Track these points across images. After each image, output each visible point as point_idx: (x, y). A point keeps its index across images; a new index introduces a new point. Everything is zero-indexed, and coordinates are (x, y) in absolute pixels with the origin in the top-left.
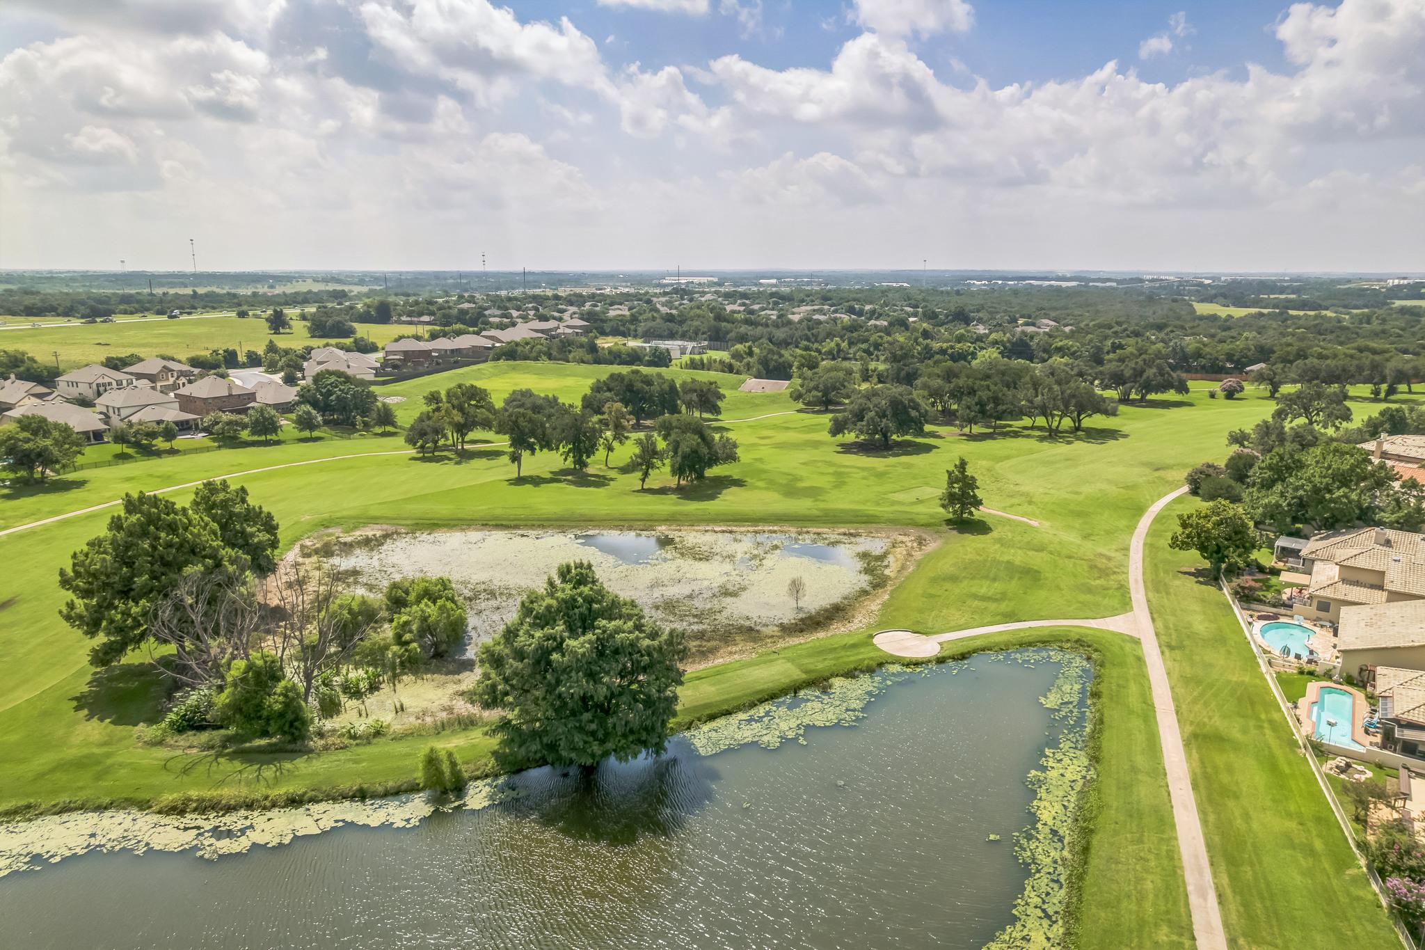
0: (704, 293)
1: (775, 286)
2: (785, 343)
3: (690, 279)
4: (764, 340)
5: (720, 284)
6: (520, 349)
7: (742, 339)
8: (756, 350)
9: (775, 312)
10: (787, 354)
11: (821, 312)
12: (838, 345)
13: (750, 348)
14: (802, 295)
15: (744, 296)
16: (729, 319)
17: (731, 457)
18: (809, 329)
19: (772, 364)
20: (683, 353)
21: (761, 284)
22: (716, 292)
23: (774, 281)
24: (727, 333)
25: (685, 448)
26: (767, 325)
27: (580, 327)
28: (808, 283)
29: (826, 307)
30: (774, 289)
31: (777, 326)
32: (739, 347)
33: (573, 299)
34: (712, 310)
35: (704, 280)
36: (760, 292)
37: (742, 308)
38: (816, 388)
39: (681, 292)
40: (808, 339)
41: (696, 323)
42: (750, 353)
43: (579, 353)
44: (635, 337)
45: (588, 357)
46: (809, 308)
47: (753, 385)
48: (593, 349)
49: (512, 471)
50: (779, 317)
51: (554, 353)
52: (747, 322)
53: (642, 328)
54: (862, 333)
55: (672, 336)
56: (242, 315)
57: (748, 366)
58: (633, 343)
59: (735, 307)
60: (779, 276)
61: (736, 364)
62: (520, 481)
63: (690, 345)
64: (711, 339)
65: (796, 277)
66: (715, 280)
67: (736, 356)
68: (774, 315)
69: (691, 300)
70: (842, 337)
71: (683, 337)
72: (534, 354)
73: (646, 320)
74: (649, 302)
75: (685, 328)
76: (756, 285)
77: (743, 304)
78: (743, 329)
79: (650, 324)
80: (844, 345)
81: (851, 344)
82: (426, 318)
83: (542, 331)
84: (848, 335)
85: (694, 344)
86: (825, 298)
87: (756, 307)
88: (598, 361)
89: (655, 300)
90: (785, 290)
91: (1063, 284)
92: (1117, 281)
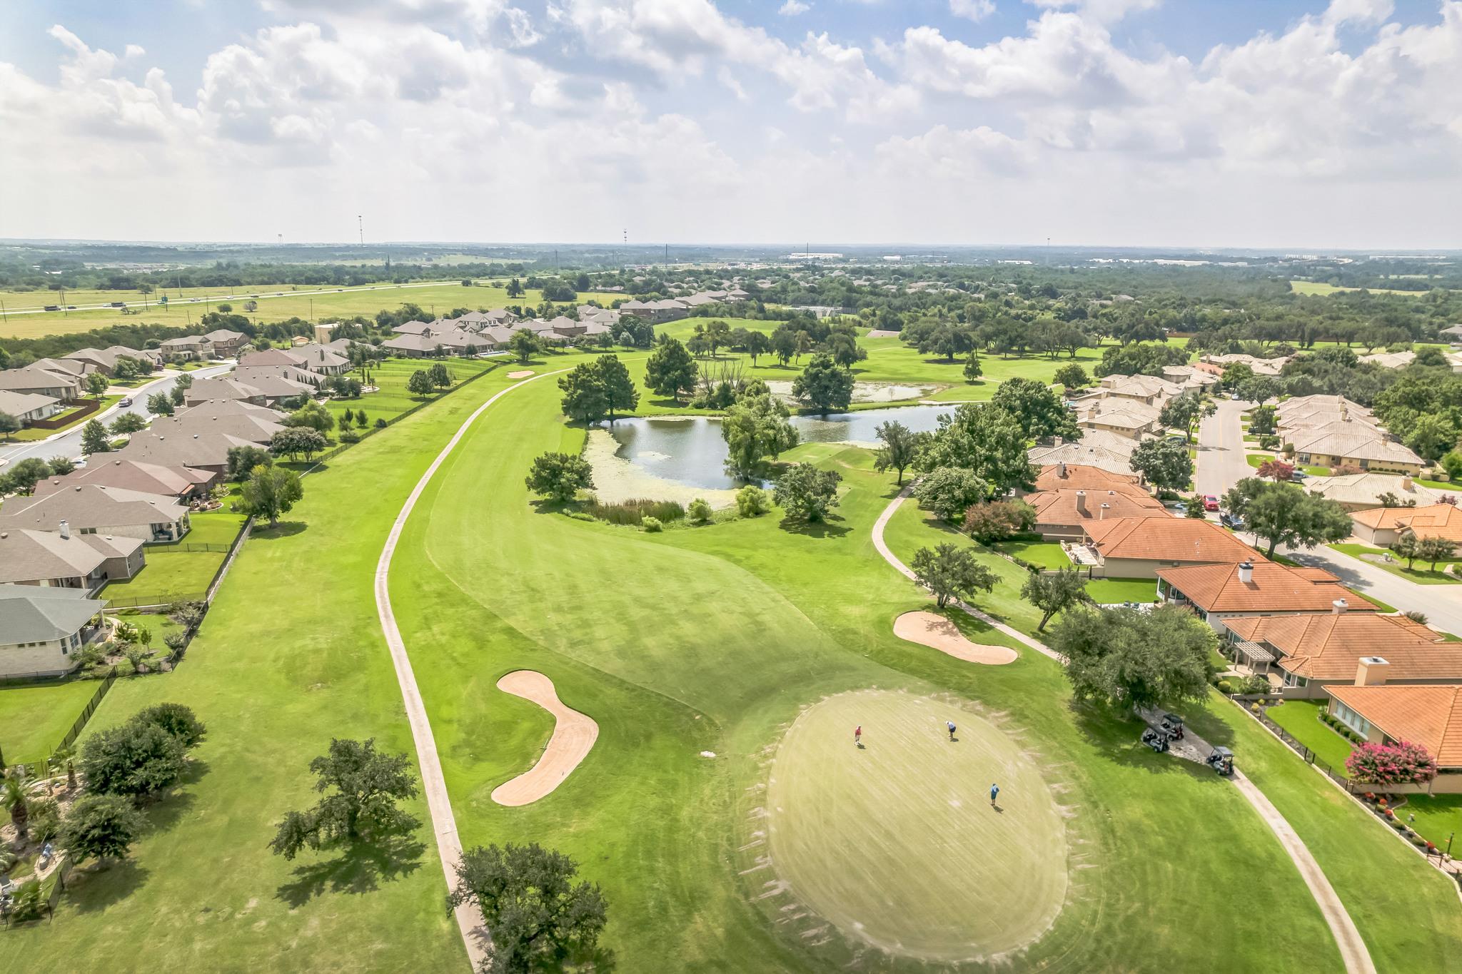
0: (832, 270)
1: (897, 262)
2: (900, 309)
3: (816, 255)
4: (885, 307)
5: (845, 261)
6: (709, 309)
7: (868, 305)
8: (878, 312)
9: (895, 287)
10: (900, 316)
11: (934, 287)
12: (940, 311)
13: (874, 311)
14: (920, 273)
15: (869, 272)
16: (858, 290)
17: (864, 357)
18: (919, 299)
19: (889, 321)
20: (824, 315)
21: (885, 261)
22: (843, 269)
23: (897, 258)
24: (857, 301)
25: (841, 349)
26: (887, 296)
27: (743, 296)
28: (932, 260)
29: (940, 283)
30: (897, 266)
31: (894, 296)
32: (866, 310)
33: (722, 274)
34: (843, 284)
35: (830, 256)
36: (883, 269)
37: (867, 283)
38: (916, 333)
39: (813, 268)
40: (918, 306)
41: (833, 293)
42: (874, 315)
43: (753, 313)
44: (785, 304)
45: (760, 315)
46: (925, 283)
47: (875, 333)
48: (762, 310)
49: (752, 362)
50: (898, 290)
51: (735, 312)
52: (872, 293)
53: (790, 297)
54: (960, 302)
55: (814, 303)
56: (466, 284)
57: (873, 323)
58: (786, 308)
59: (861, 282)
60: (904, 252)
61: (864, 322)
62: (755, 367)
63: (829, 310)
64: (844, 306)
65: (921, 253)
66: (840, 256)
67: (864, 316)
68: (894, 288)
69: (823, 276)
70: (943, 306)
71: (823, 303)
72: (720, 313)
73: (793, 291)
74: (787, 277)
75: (823, 297)
76: (880, 261)
77: (868, 280)
78: (869, 298)
79: (797, 294)
80: (945, 311)
81: (950, 310)
82: (617, 288)
83: (716, 298)
84: (949, 303)
85: (832, 309)
86: (941, 276)
87: (879, 282)
88: (766, 318)
89: (791, 275)
90: (908, 267)
91: (1188, 264)
92: (1249, 261)
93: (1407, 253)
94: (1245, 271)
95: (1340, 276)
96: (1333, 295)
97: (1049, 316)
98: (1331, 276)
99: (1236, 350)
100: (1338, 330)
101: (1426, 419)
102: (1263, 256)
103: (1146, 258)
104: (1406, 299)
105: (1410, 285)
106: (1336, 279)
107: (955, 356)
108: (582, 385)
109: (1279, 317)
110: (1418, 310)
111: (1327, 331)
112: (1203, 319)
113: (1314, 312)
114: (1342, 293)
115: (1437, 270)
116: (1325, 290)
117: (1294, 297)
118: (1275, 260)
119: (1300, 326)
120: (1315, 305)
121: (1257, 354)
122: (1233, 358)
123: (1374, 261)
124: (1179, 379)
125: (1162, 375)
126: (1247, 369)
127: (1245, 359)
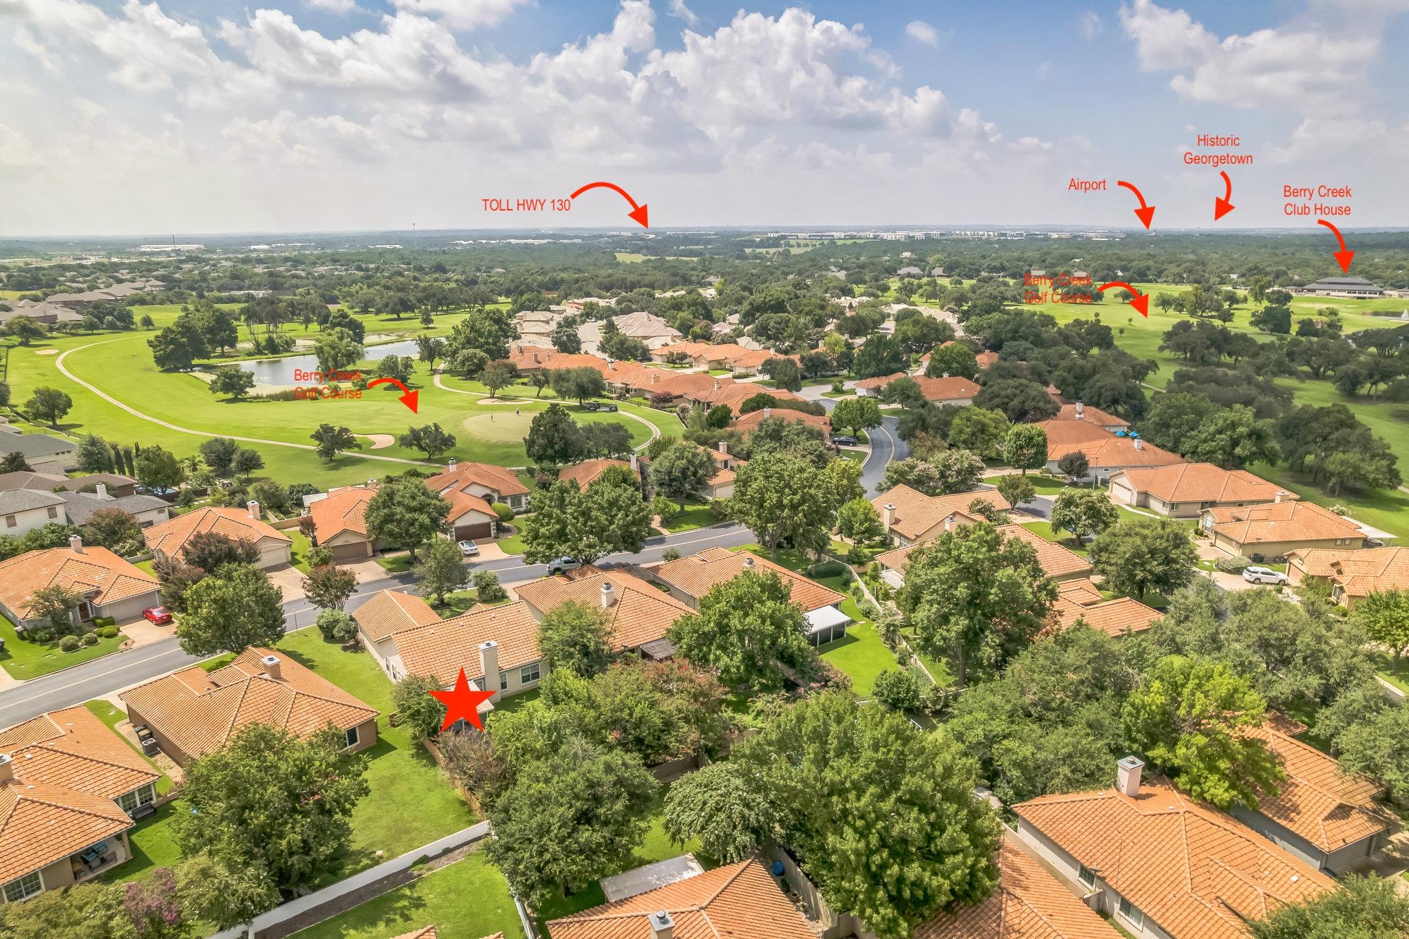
4: (312, 287)
16: (280, 275)
23: (264, 247)
27: (161, 286)
38: (361, 302)
42: (309, 293)
52: (294, 277)
65: (286, 242)
66: (202, 247)
67: (301, 295)
74: (179, 268)
83: (137, 289)
86: (334, 261)
91: (537, 242)
92: (583, 238)
93: (692, 229)
94: (581, 247)
95: (648, 248)
96: (644, 262)
97: (453, 285)
98: (642, 248)
99: (588, 295)
100: (646, 282)
101: (681, 314)
102: (592, 233)
103: (501, 238)
104: (687, 263)
105: (691, 253)
106: (645, 251)
107: (403, 315)
108: (173, 341)
109: (610, 276)
110: (694, 269)
111: (639, 282)
112: (562, 281)
113: (631, 272)
114: (649, 260)
115: (708, 242)
116: (639, 258)
117: (618, 264)
118: (601, 236)
119: (624, 280)
120: (632, 267)
121: (601, 297)
122: (588, 300)
123: (669, 236)
124: (560, 312)
125: (549, 310)
126: (597, 304)
127: (594, 300)
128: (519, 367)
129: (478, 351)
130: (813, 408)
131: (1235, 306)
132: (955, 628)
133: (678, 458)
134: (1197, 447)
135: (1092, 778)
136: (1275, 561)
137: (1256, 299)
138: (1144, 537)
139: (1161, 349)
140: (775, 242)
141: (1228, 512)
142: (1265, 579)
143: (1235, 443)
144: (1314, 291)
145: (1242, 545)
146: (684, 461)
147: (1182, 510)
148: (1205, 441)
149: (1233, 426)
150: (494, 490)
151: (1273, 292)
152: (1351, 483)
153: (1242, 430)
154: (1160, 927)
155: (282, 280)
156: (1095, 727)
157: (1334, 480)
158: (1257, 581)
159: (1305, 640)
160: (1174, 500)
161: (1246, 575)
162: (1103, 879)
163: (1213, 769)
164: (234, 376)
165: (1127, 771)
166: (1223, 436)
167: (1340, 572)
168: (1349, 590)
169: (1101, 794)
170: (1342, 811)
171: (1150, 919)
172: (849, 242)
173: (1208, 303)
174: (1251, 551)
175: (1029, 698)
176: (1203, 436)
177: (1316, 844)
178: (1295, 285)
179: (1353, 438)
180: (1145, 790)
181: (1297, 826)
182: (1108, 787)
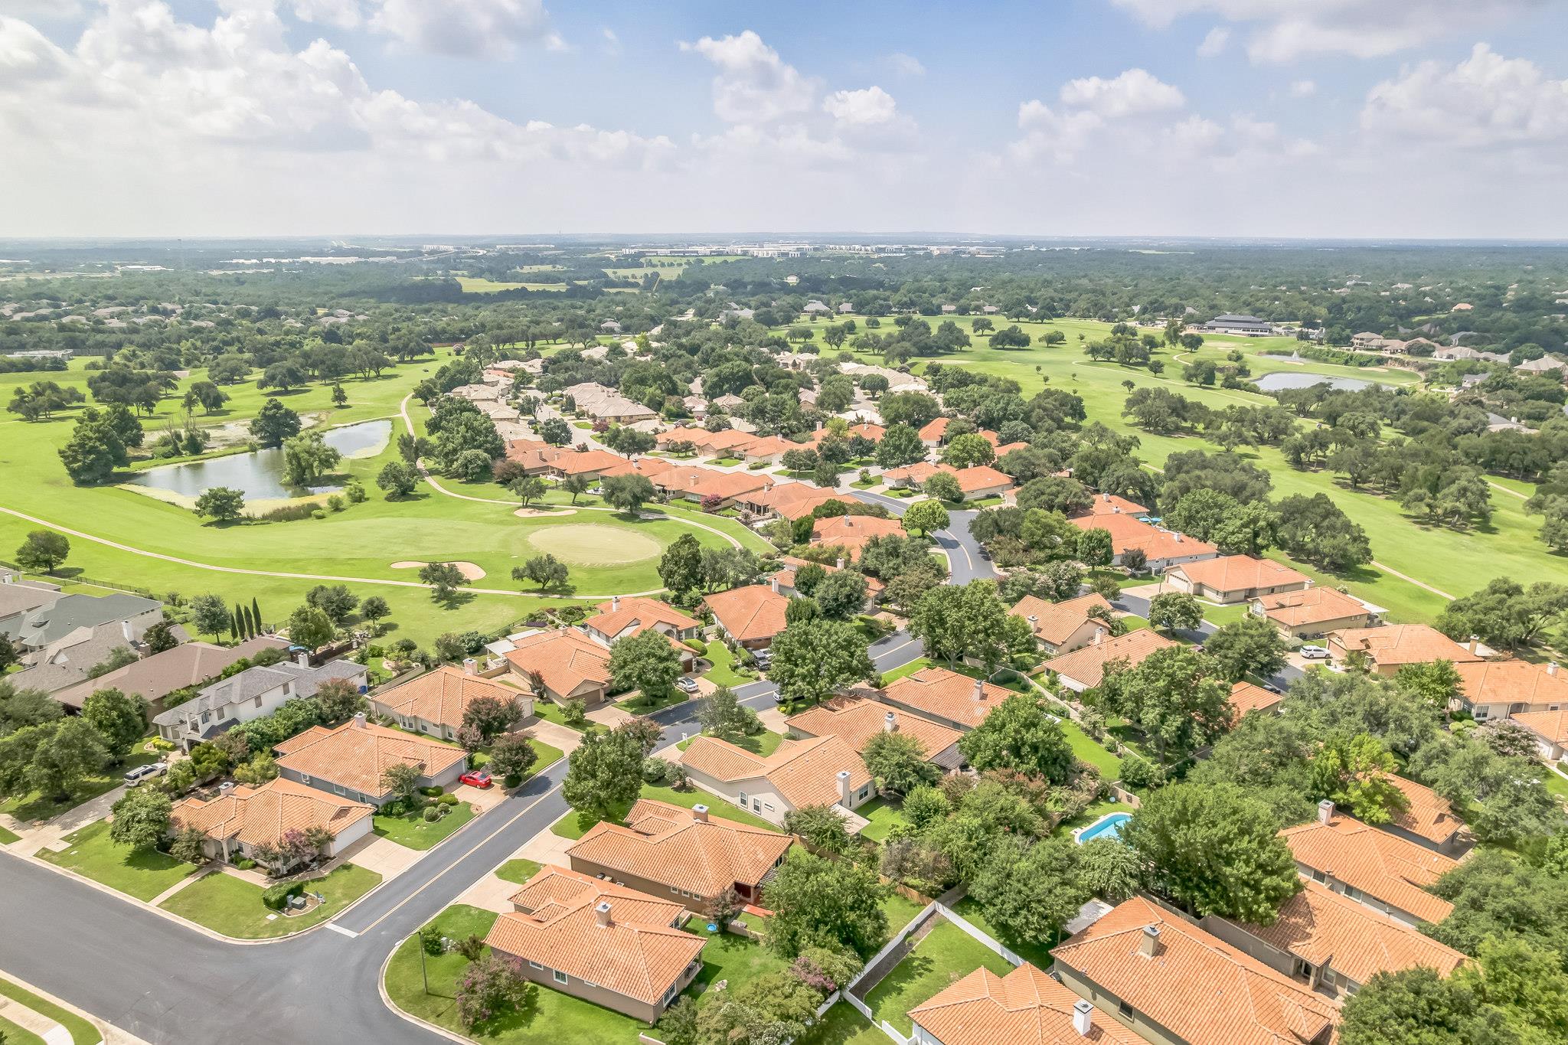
24: (85, 341)
63: (58, 354)
85: (60, 352)
91: (341, 261)
101: (649, 390)
105: (548, 279)
108: (92, 450)
121: (520, 359)
122: (509, 364)
125: (484, 383)
126: (524, 371)
127: (516, 363)
128: (526, 467)
129: (480, 452)
130: (877, 511)
131: (1154, 350)
132: (1175, 724)
133: (841, 586)
134: (1226, 538)
135: (1303, 817)
136: (1314, 638)
137: (1171, 342)
138: (1252, 637)
139: (1124, 415)
140: (634, 261)
141: (1271, 600)
142: (1316, 655)
143: (1256, 535)
144: (1213, 328)
145: (1291, 628)
146: (848, 588)
147: (1231, 598)
148: (1233, 533)
149: (1255, 521)
150: (674, 626)
151: (1187, 336)
152: (1341, 561)
153: (1262, 523)
154: (1375, 898)
155: (83, 336)
156: (1294, 785)
157: (1327, 560)
158: (1311, 657)
159: (1395, 710)
160: (1227, 590)
161: (1302, 652)
162: (1333, 877)
163: (1373, 802)
164: (225, 497)
165: (1324, 809)
166: (1247, 530)
167: (1368, 647)
168: (1380, 661)
169: (1312, 826)
170: (1441, 818)
171: (1365, 893)
172: (719, 260)
173: (1135, 351)
174: (1297, 632)
175: (1243, 769)
176: (1231, 529)
177: (1432, 839)
178: (1196, 322)
179: (1339, 524)
180: (1336, 820)
181: (1418, 830)
182: (1312, 821)
